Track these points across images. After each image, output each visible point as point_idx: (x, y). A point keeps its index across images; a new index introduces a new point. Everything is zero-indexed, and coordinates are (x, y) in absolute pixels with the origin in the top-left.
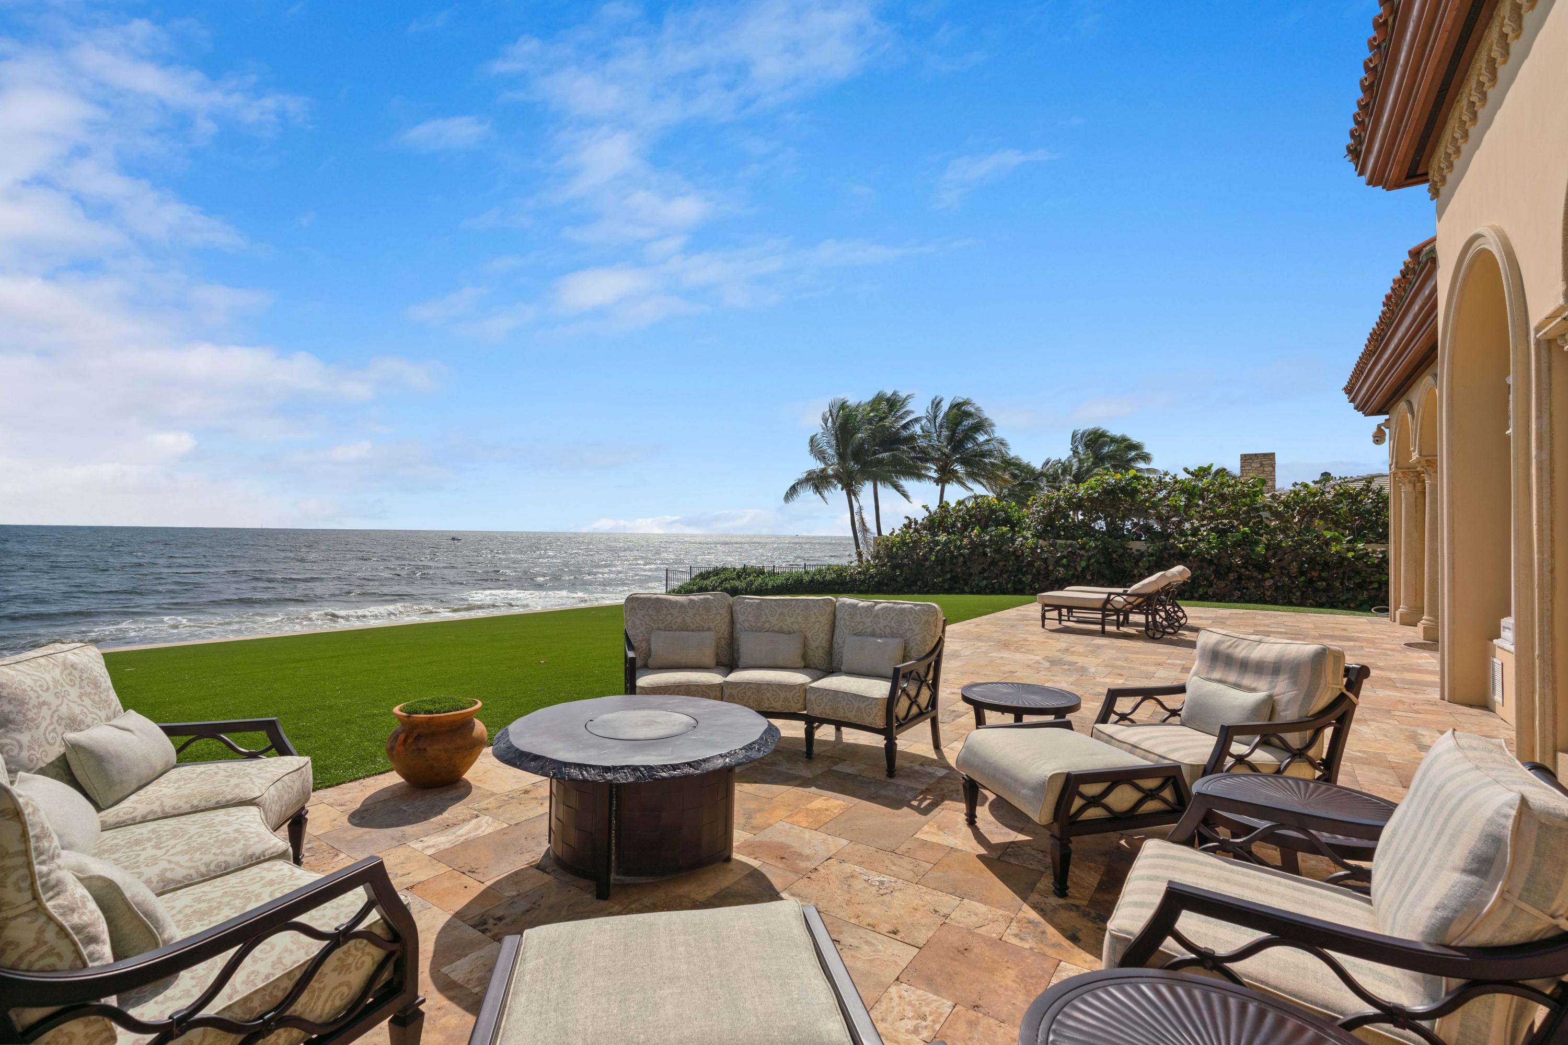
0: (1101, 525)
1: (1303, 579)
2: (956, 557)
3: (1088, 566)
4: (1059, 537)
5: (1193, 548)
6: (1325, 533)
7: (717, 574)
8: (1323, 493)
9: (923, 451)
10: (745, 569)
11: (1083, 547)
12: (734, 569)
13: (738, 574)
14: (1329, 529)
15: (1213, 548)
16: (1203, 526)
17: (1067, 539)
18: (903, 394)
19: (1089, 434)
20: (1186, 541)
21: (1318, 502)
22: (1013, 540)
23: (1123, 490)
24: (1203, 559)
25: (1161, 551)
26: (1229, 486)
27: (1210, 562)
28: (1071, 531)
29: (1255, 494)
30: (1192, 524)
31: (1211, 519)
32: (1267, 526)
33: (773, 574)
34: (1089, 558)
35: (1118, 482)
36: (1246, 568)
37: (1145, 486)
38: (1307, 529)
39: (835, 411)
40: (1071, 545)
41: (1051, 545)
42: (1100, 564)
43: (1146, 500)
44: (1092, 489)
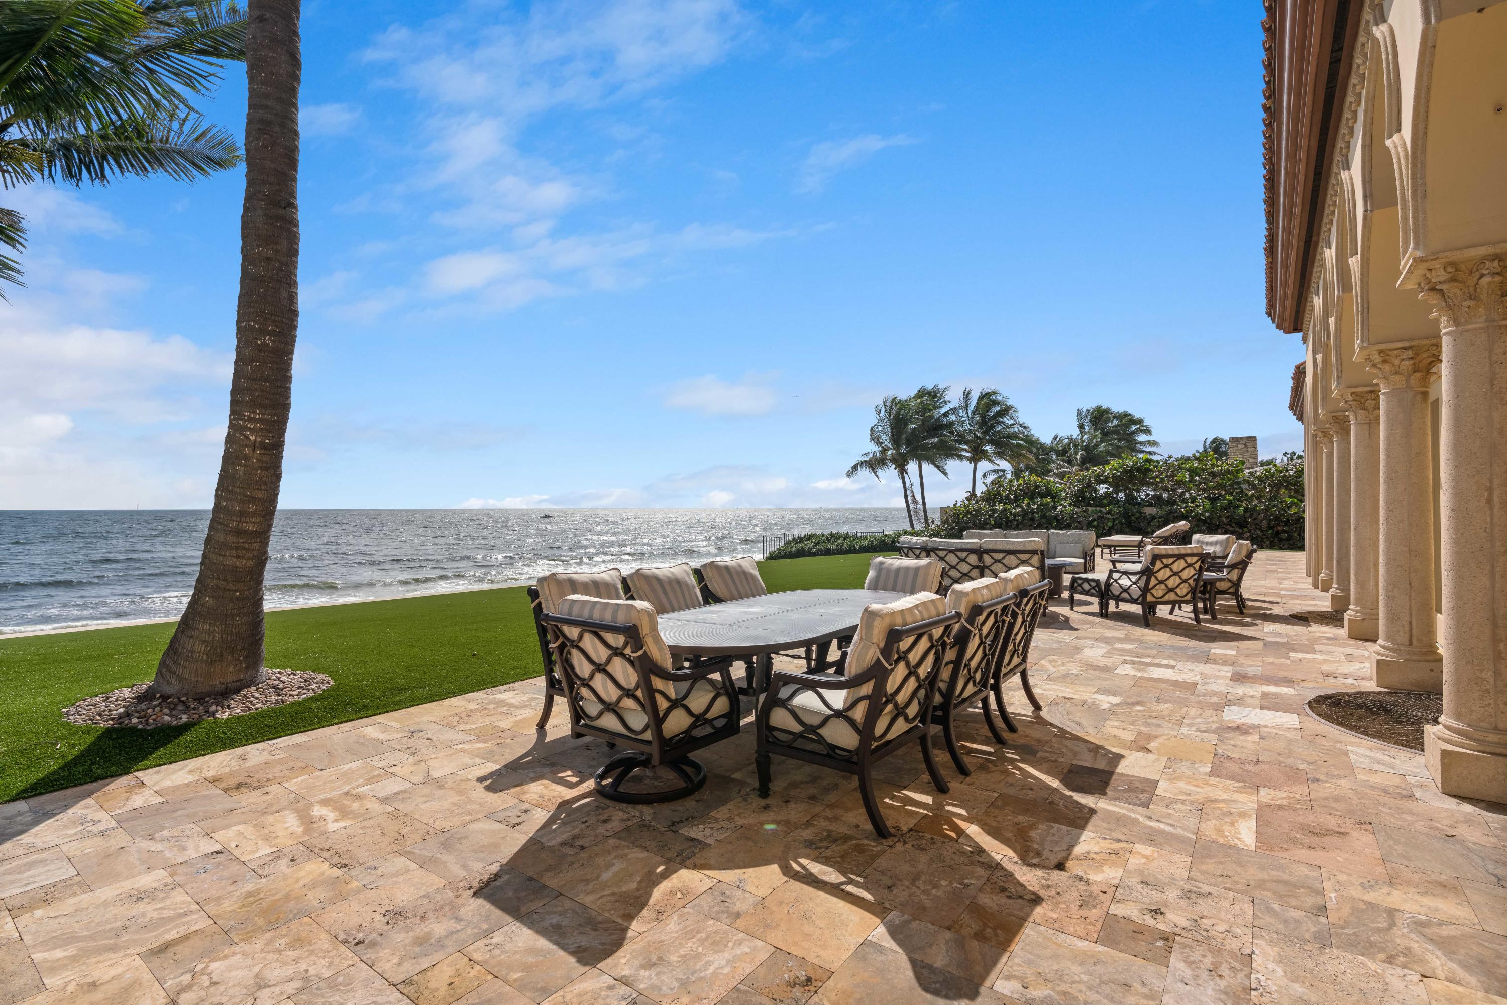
0: (1121, 495)
1: (1270, 532)
2: (1011, 522)
3: (1113, 526)
4: (1089, 505)
5: (1192, 511)
6: (1287, 499)
7: (809, 539)
8: (1287, 471)
9: (960, 435)
10: (832, 534)
11: (1109, 512)
12: (823, 535)
13: (827, 538)
14: (1290, 497)
15: (1206, 511)
16: (1199, 495)
17: (1096, 506)
18: (941, 386)
19: (1093, 413)
20: (1186, 507)
21: (1283, 477)
22: (1055, 508)
23: (1138, 469)
24: (1200, 520)
25: (1168, 515)
26: (1218, 466)
27: (1204, 522)
28: (1099, 501)
29: (1238, 471)
30: (1191, 494)
31: (1205, 490)
32: (1247, 495)
33: (857, 538)
34: (1114, 520)
35: (1135, 463)
36: (1230, 525)
37: (1156, 467)
38: (1275, 496)
39: (888, 404)
40: (1100, 511)
41: (1084, 512)
42: (1122, 524)
43: (1157, 476)
44: (1115, 469)
